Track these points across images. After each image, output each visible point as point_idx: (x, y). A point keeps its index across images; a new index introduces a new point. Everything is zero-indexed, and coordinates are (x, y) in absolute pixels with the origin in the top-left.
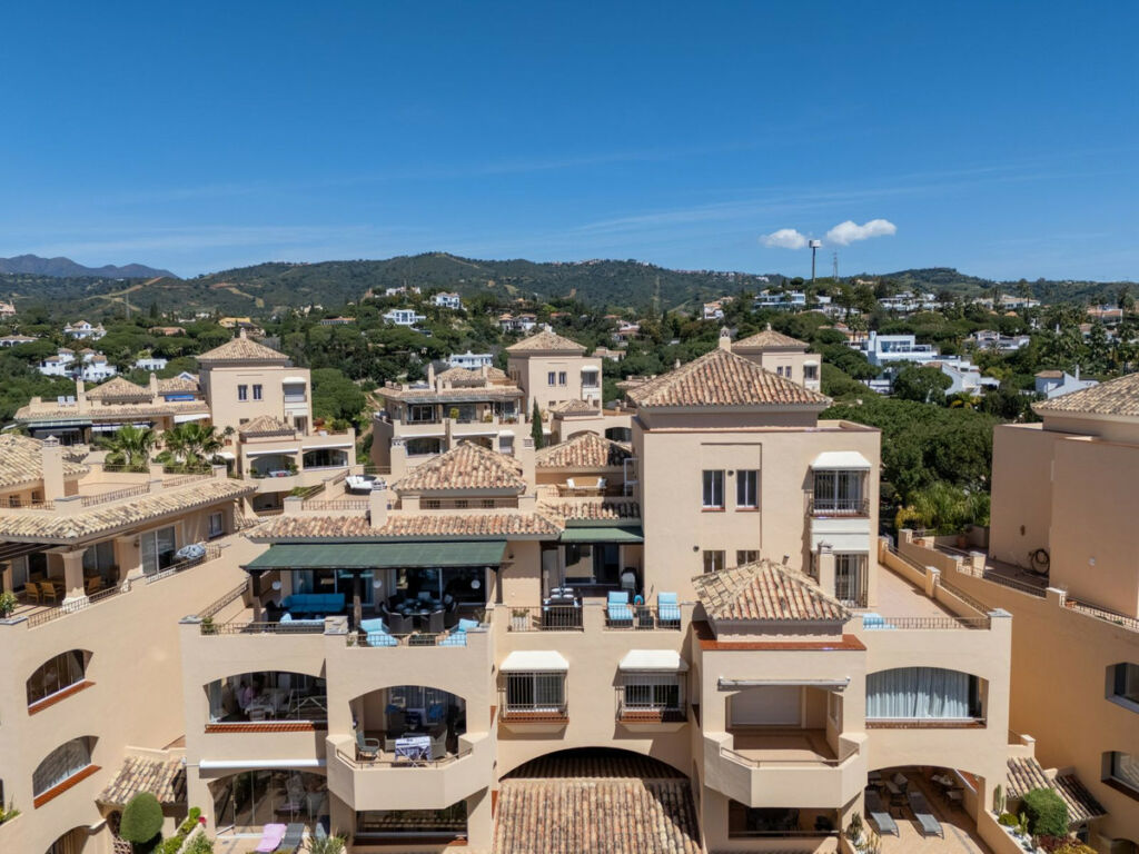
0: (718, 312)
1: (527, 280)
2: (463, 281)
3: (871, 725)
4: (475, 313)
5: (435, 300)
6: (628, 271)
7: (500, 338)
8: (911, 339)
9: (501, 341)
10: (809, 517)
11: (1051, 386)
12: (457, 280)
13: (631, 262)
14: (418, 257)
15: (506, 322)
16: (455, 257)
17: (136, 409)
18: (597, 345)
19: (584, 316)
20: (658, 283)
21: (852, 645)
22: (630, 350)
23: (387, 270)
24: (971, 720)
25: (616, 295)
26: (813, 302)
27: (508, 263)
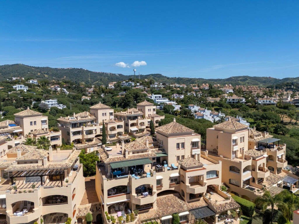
0: (112, 86)
1: (50, 73)
2: (29, 73)
3: (207, 180)
4: (42, 85)
5: (29, 81)
6: (80, 71)
7: (51, 93)
8: (161, 96)
9: (52, 93)
10: (192, 149)
11: (192, 108)
12: (27, 73)
13: (81, 69)
14: (13, 65)
15: (52, 88)
16: (26, 65)
17: (4, 130)
18: (82, 95)
19: (74, 86)
20: (89, 75)
21: (204, 169)
22: (92, 96)
23: (2, 68)
24: (217, 177)
25: (78, 78)
26: (136, 85)
27: (44, 68)
